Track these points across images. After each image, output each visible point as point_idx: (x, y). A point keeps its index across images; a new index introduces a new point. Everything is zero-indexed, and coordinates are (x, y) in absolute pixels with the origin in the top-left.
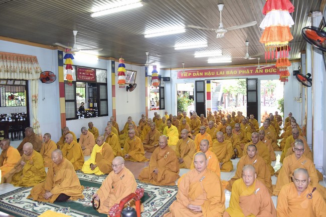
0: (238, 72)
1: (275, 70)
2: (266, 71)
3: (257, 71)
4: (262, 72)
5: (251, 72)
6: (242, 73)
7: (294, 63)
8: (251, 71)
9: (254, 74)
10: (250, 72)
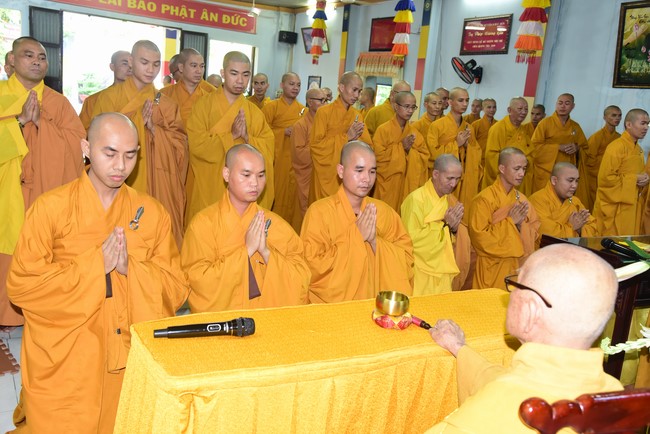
0: (159, 8)
1: (244, 22)
2: (226, 19)
3: (204, 15)
4: (216, 20)
5: (192, 16)
6: (168, 12)
7: (282, 13)
8: (192, 11)
9: (197, 21)
10: (189, 13)
